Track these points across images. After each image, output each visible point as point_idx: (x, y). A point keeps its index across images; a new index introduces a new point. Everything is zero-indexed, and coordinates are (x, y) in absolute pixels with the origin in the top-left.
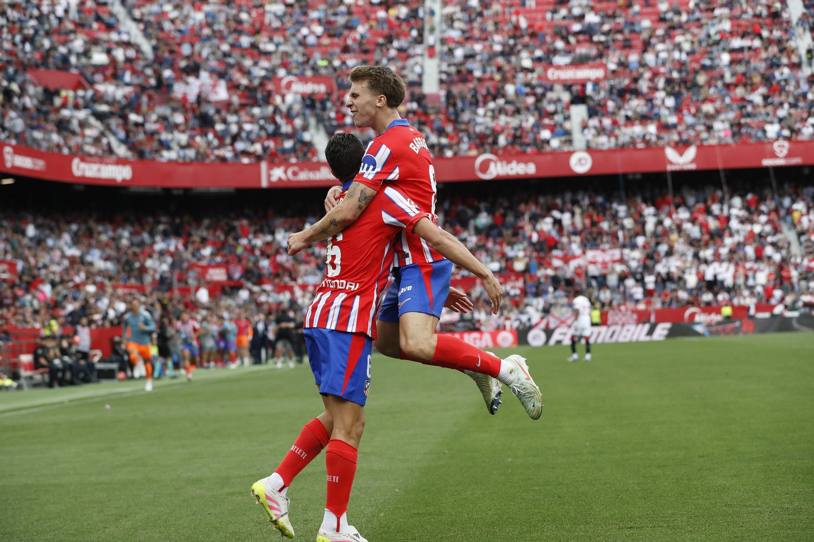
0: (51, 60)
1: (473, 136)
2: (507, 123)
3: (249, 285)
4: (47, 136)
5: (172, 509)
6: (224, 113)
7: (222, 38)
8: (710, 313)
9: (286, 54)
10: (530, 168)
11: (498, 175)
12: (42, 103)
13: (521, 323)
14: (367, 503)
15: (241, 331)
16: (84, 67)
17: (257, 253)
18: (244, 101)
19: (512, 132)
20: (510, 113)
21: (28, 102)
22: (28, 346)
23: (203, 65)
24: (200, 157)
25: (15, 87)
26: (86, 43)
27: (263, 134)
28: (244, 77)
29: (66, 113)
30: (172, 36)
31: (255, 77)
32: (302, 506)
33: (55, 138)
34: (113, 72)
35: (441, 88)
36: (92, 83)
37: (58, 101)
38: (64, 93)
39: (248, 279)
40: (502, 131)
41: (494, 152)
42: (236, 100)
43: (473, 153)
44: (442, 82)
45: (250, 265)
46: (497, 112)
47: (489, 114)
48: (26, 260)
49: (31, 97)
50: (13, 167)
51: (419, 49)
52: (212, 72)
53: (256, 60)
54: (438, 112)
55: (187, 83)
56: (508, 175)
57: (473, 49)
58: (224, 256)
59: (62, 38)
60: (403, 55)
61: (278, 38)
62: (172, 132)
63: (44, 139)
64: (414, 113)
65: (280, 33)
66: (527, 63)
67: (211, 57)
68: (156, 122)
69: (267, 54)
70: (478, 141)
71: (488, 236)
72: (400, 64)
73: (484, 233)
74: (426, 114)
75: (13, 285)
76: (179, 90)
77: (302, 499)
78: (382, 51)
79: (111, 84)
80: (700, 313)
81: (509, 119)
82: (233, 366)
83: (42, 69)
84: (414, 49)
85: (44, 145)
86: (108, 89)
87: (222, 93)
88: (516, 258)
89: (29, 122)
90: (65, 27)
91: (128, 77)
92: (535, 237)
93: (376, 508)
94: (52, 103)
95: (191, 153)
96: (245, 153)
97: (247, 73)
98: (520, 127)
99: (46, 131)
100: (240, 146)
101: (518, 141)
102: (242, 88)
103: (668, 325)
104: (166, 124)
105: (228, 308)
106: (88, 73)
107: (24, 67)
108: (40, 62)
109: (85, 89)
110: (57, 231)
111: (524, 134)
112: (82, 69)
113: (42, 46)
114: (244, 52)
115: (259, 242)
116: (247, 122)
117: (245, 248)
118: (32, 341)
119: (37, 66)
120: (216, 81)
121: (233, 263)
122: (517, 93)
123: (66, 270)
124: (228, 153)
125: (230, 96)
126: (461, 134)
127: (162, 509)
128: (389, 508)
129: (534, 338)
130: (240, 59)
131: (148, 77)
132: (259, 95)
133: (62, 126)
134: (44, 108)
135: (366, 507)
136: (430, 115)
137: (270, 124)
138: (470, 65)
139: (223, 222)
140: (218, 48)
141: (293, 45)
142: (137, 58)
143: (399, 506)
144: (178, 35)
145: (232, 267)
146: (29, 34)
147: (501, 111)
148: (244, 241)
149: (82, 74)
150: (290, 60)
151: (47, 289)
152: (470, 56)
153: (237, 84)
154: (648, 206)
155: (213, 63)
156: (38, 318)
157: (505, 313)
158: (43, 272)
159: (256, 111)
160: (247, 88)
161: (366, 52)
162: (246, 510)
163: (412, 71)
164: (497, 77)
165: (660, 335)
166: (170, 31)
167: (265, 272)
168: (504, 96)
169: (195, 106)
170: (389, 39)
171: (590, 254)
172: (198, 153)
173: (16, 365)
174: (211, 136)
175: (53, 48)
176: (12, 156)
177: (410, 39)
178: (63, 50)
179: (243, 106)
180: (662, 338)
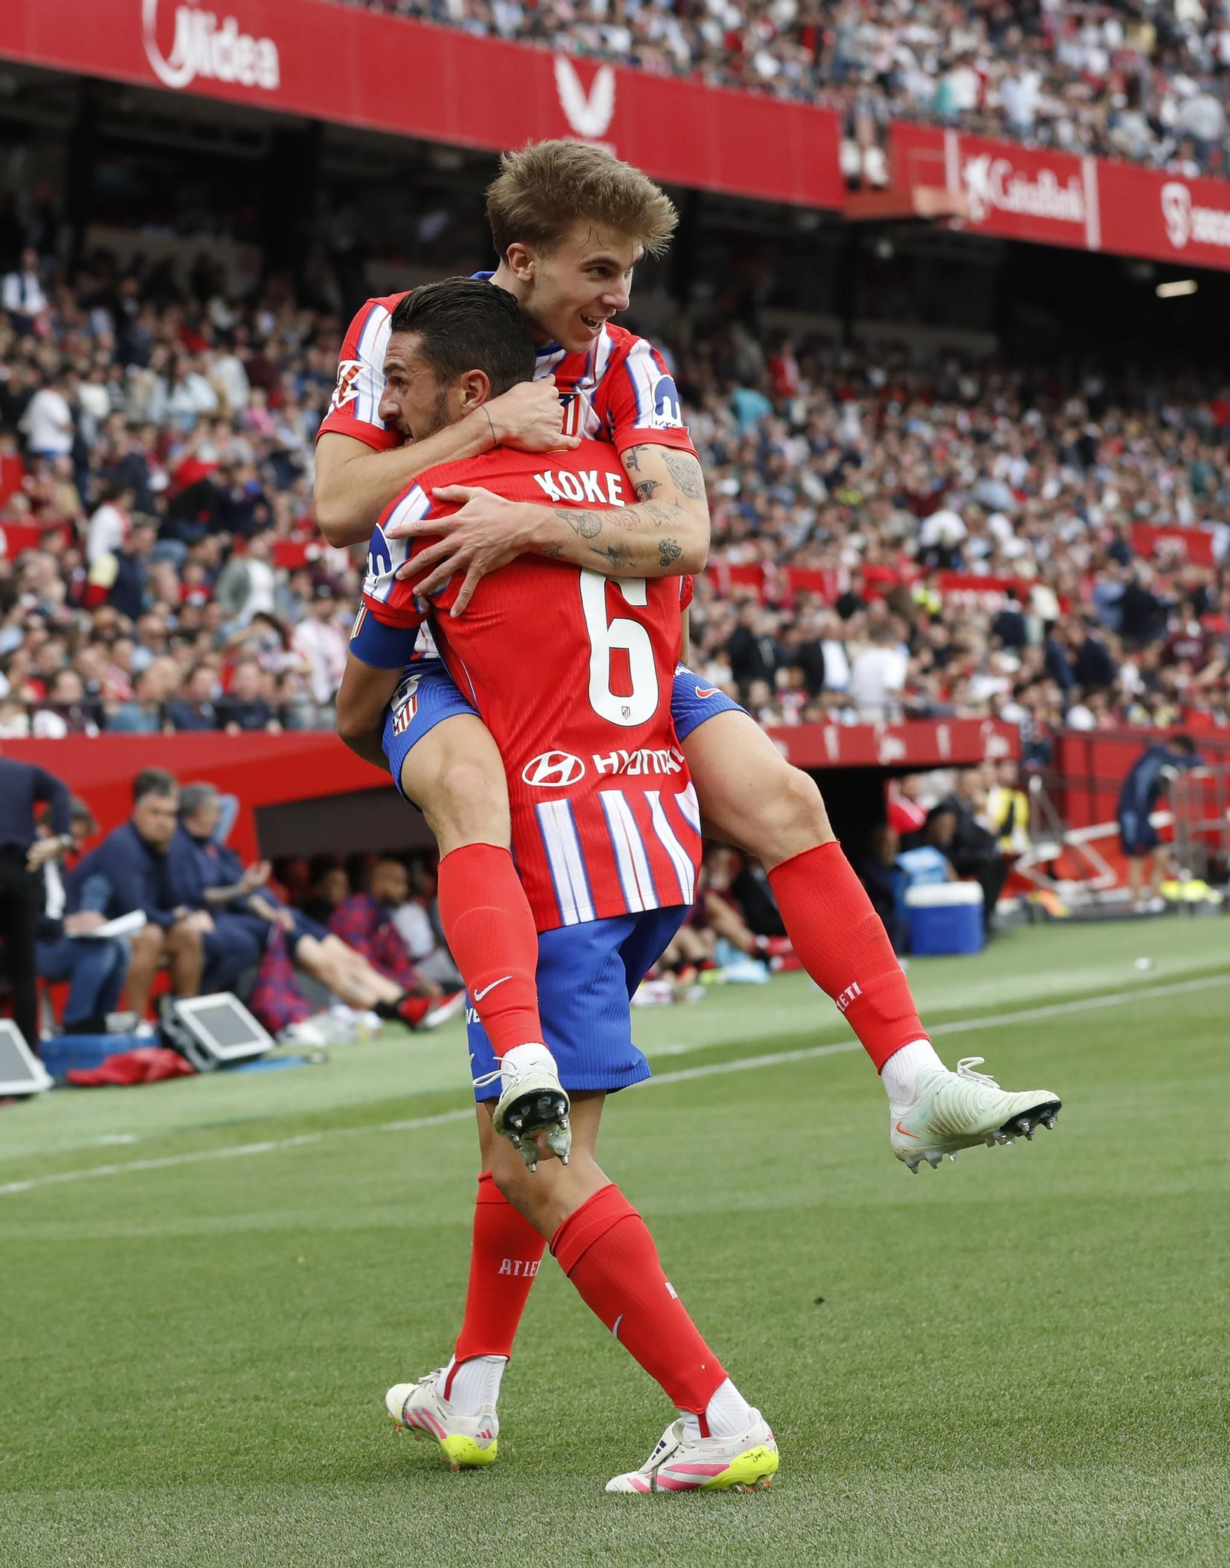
173: (1216, 838)
176: (1187, 210)
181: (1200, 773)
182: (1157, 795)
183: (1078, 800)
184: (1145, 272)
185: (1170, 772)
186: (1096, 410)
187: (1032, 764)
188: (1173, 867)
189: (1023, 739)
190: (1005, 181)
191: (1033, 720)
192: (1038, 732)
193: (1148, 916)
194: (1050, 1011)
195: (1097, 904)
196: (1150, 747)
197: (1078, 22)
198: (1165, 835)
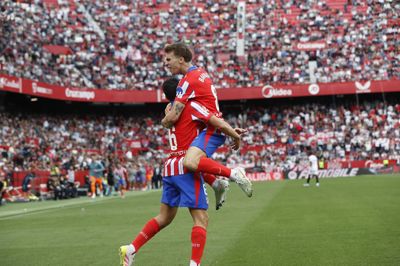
0: (55, 41)
1: (261, 77)
2: (278, 70)
3: (152, 150)
4: (53, 78)
5: (114, 259)
6: (139, 66)
7: (138, 29)
8: (378, 163)
9: (169, 37)
10: (289, 92)
11: (273, 96)
12: (51, 61)
13: (285, 168)
14: (210, 256)
15: (148, 173)
16: (71, 44)
17: (156, 134)
18: (149, 60)
19: (280, 74)
20: (279, 65)
21: (44, 61)
22: (44, 180)
23: (129, 43)
24: (128, 87)
25: (37, 54)
26: (72, 32)
27: (158, 76)
28: (149, 48)
29: (62, 66)
30: (114, 29)
31: (154, 48)
32: (178, 258)
33: (57, 78)
34: (85, 46)
35: (245, 53)
36: (75, 52)
37: (58, 61)
38: (61, 57)
39: (151, 147)
40: (275, 74)
41: (271, 85)
42: (145, 59)
43: (261, 85)
44: (246, 50)
45: (152, 140)
46: (273, 65)
47: (269, 66)
48: (43, 138)
49: (45, 58)
50: (37, 93)
51: (234, 34)
52: (134, 46)
53: (155, 40)
54: (244, 65)
55: (121, 52)
56: (278, 96)
57: (261, 34)
58: (140, 136)
59: (61, 30)
60: (227, 37)
61: (165, 29)
62: (114, 75)
63: (52, 79)
64: (232, 65)
65: (166, 27)
66: (287, 41)
67: (133, 39)
68: (106, 70)
69: (160, 37)
70: (263, 79)
71: (268, 125)
72: (225, 42)
73: (267, 124)
74: (238, 66)
75: (37, 151)
76: (117, 55)
77: (178, 255)
78: (216, 35)
79: (84, 52)
80: (373, 163)
81: (279, 68)
82: (144, 189)
83: (51, 45)
84: (232, 34)
85: (52, 82)
86: (83, 54)
87: (138, 56)
88: (282, 136)
89: (44, 70)
90: (62, 24)
91: (92, 48)
92: (292, 126)
93: (214, 259)
94: (56, 61)
95: (123, 86)
96: (150, 85)
97: (150, 46)
98: (284, 72)
99: (53, 75)
100: (147, 82)
101: (283, 79)
102: (148, 54)
103: (357, 169)
104: (111, 71)
105: (142, 161)
106: (73, 47)
107: (42, 44)
108: (49, 41)
109: (71, 54)
110: (58, 124)
111: (286, 75)
112: (70, 45)
113: (51, 33)
114: (149, 36)
115: (156, 129)
116: (150, 70)
117: (150, 132)
118: (46, 177)
119: (48, 43)
120: (136, 50)
121: (144, 139)
122: (283, 56)
123: (63, 143)
124: (141, 85)
125: (142, 58)
126: (255, 76)
127: (110, 259)
128: (220, 259)
129: (291, 175)
130: (147, 40)
131: (102, 48)
132: (156, 57)
133: (61, 72)
134: (52, 64)
135: (209, 259)
136: (240, 66)
137: (162, 71)
138: (260, 42)
139: (139, 119)
140: (137, 34)
141: (173, 33)
142: (97, 39)
143: (225, 258)
144: (117, 28)
145: (143, 141)
146: (44, 28)
147: (275, 64)
148: (149, 129)
149: (70, 47)
150: (171, 40)
151: (53, 152)
152: (259, 38)
153: (146, 52)
154: (347, 110)
155: (134, 42)
156: (49, 166)
157: (277, 163)
158: (51, 144)
159: (155, 65)
160: (151, 54)
161: (208, 36)
162: (150, 260)
163: (231, 45)
164: (273, 48)
165: (353, 174)
166: (113, 26)
167: (160, 143)
168: (276, 57)
169: (125, 62)
170: (220, 30)
171: (319, 134)
172: (127, 85)
173: (38, 189)
174: (133, 77)
175: (56, 35)
176: (36, 87)
177: (230, 29)
178: (61, 35)
179: (149, 62)
180: (354, 175)
181: (36, 179)
182: (29, 182)
183: (16, 183)
184: (29, 97)
185: (31, 178)
186: (20, 119)
187: (8, 177)
188: (31, 194)
189: (7, 173)
190: (7, 82)
191: (9, 169)
192: (9, 172)
193: (27, 202)
194: (10, 218)
195: (18, 200)
196: (28, 174)
197: (19, 56)
198: (30, 188)
